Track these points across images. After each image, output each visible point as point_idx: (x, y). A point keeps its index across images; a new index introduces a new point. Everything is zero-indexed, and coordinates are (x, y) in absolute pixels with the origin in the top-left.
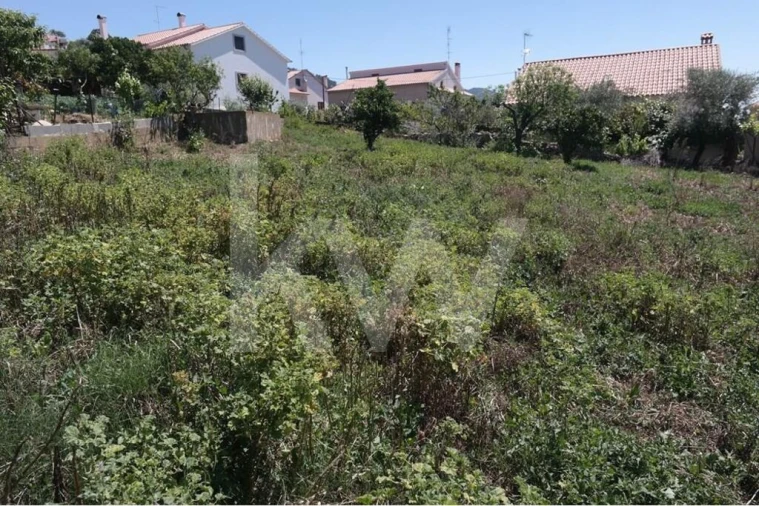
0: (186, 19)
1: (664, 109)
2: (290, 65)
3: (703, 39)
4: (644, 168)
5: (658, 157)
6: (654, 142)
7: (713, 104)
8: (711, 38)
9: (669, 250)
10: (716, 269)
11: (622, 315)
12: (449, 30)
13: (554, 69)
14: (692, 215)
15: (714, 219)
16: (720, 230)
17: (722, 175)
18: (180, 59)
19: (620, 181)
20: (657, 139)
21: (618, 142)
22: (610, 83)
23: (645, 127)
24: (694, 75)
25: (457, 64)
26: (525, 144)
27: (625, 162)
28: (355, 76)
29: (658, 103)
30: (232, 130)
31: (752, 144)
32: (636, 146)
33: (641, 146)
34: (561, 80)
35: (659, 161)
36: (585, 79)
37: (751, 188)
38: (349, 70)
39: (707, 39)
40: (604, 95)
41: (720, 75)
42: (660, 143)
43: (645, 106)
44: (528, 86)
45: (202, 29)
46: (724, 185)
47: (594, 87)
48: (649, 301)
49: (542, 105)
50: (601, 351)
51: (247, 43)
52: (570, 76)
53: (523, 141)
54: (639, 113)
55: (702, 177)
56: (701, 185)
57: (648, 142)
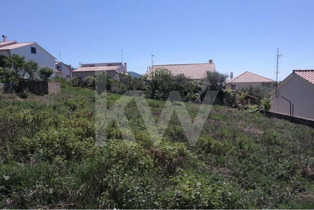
0: (7, 38)
1: (200, 84)
2: (56, 60)
3: (209, 61)
4: (196, 104)
5: (200, 100)
6: (198, 95)
7: (215, 83)
8: (212, 61)
9: (210, 131)
10: (224, 136)
11: (203, 148)
12: (122, 51)
13: (164, 70)
14: (214, 120)
15: (220, 121)
16: (223, 124)
17: (220, 106)
18: (19, 59)
19: (190, 109)
20: (199, 94)
21: (187, 95)
22: (183, 75)
23: (195, 90)
24: (208, 73)
25: (125, 64)
26: (155, 95)
27: (190, 102)
28: (84, 66)
29: (198, 82)
30: (41, 89)
31: (227, 96)
32: (193, 96)
33: (195, 96)
34: (167, 73)
35: (200, 102)
36: (175, 73)
37: (229, 111)
38: (81, 63)
39: (211, 61)
40: (181, 79)
41: (216, 74)
42: (200, 96)
43: (194, 83)
44: (156, 75)
45: (15, 43)
46: (221, 110)
47: (178, 76)
48: (210, 144)
49: (161, 82)
50: (201, 158)
51: (37, 50)
52: (170, 72)
53: (155, 94)
54: (193, 85)
55: (215, 107)
56: (215, 110)
57: (197, 95)
